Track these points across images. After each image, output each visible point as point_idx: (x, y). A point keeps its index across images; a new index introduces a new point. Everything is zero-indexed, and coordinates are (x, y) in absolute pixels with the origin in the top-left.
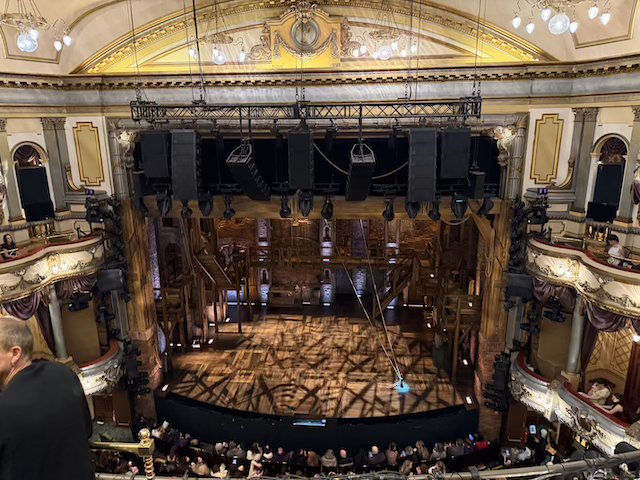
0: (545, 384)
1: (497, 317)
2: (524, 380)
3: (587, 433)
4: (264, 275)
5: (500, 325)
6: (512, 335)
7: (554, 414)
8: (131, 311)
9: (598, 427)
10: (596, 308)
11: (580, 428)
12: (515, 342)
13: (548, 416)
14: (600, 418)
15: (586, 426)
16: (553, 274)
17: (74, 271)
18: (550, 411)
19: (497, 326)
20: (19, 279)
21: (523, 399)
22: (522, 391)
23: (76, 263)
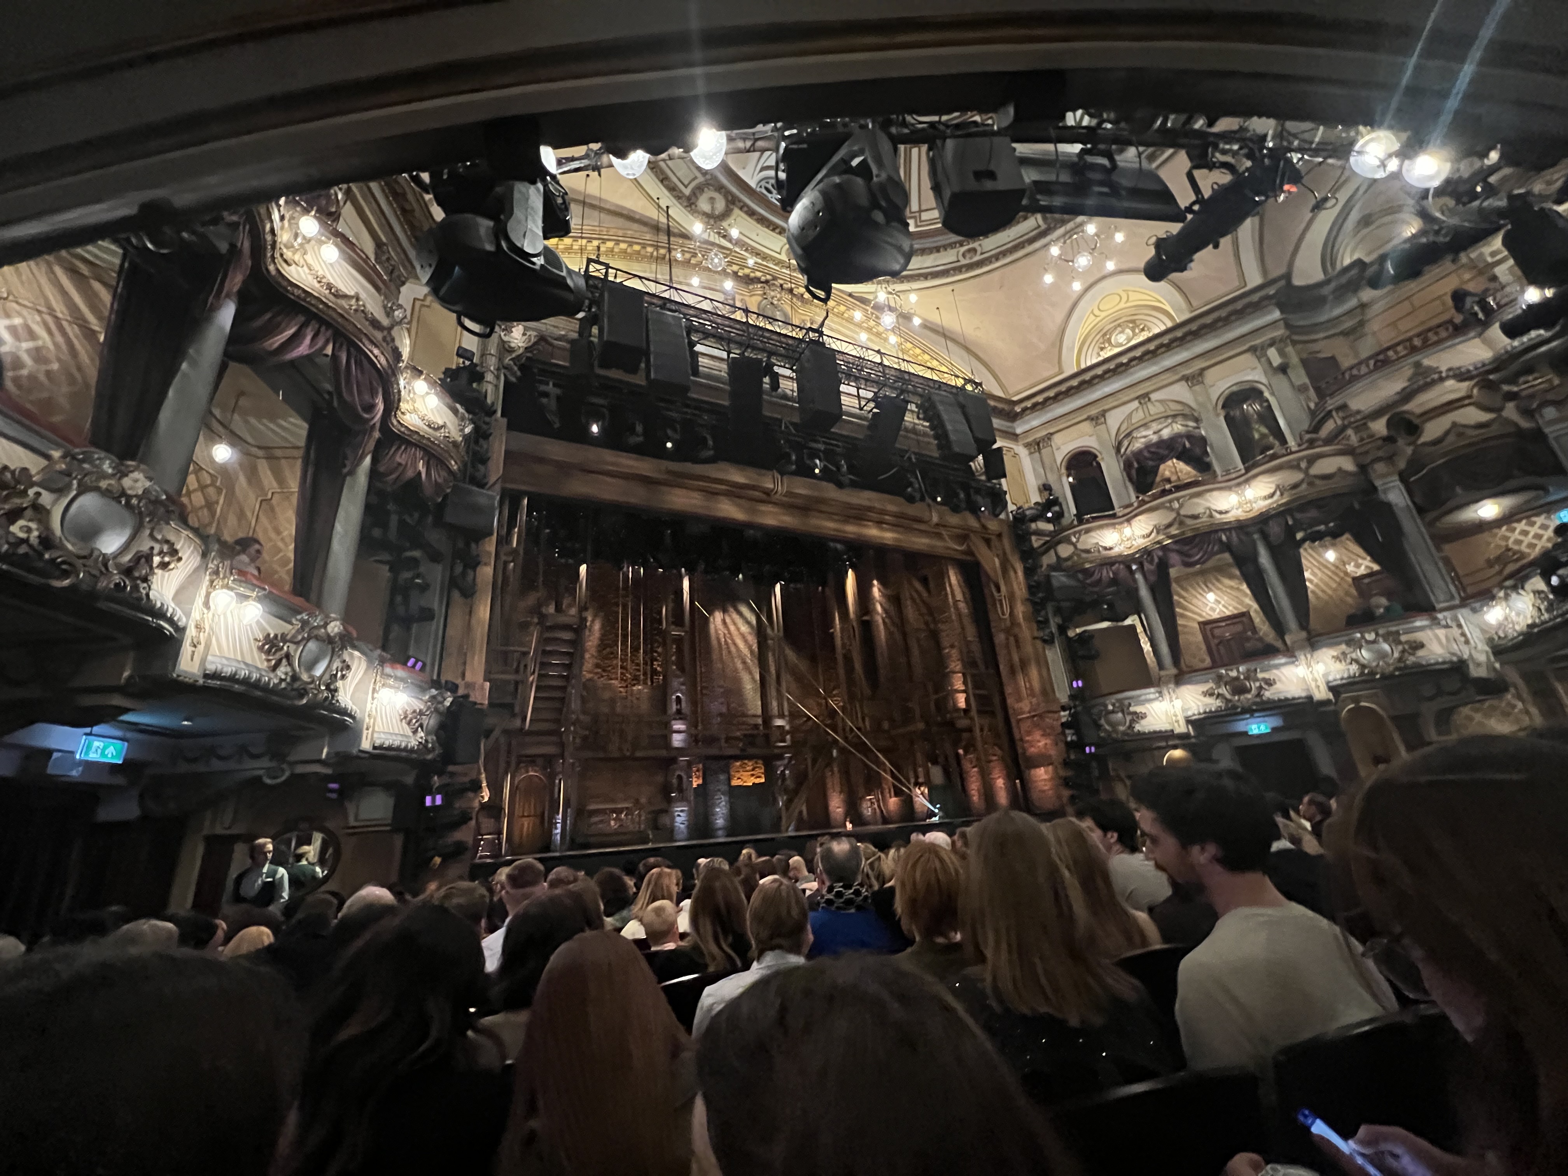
8: (455, 632)
9: (1260, 675)
11: (1236, 698)
13: (1181, 728)
16: (1105, 548)
17: (432, 432)
18: (1181, 718)
21: (1138, 727)
22: (1129, 718)
23: (440, 422)
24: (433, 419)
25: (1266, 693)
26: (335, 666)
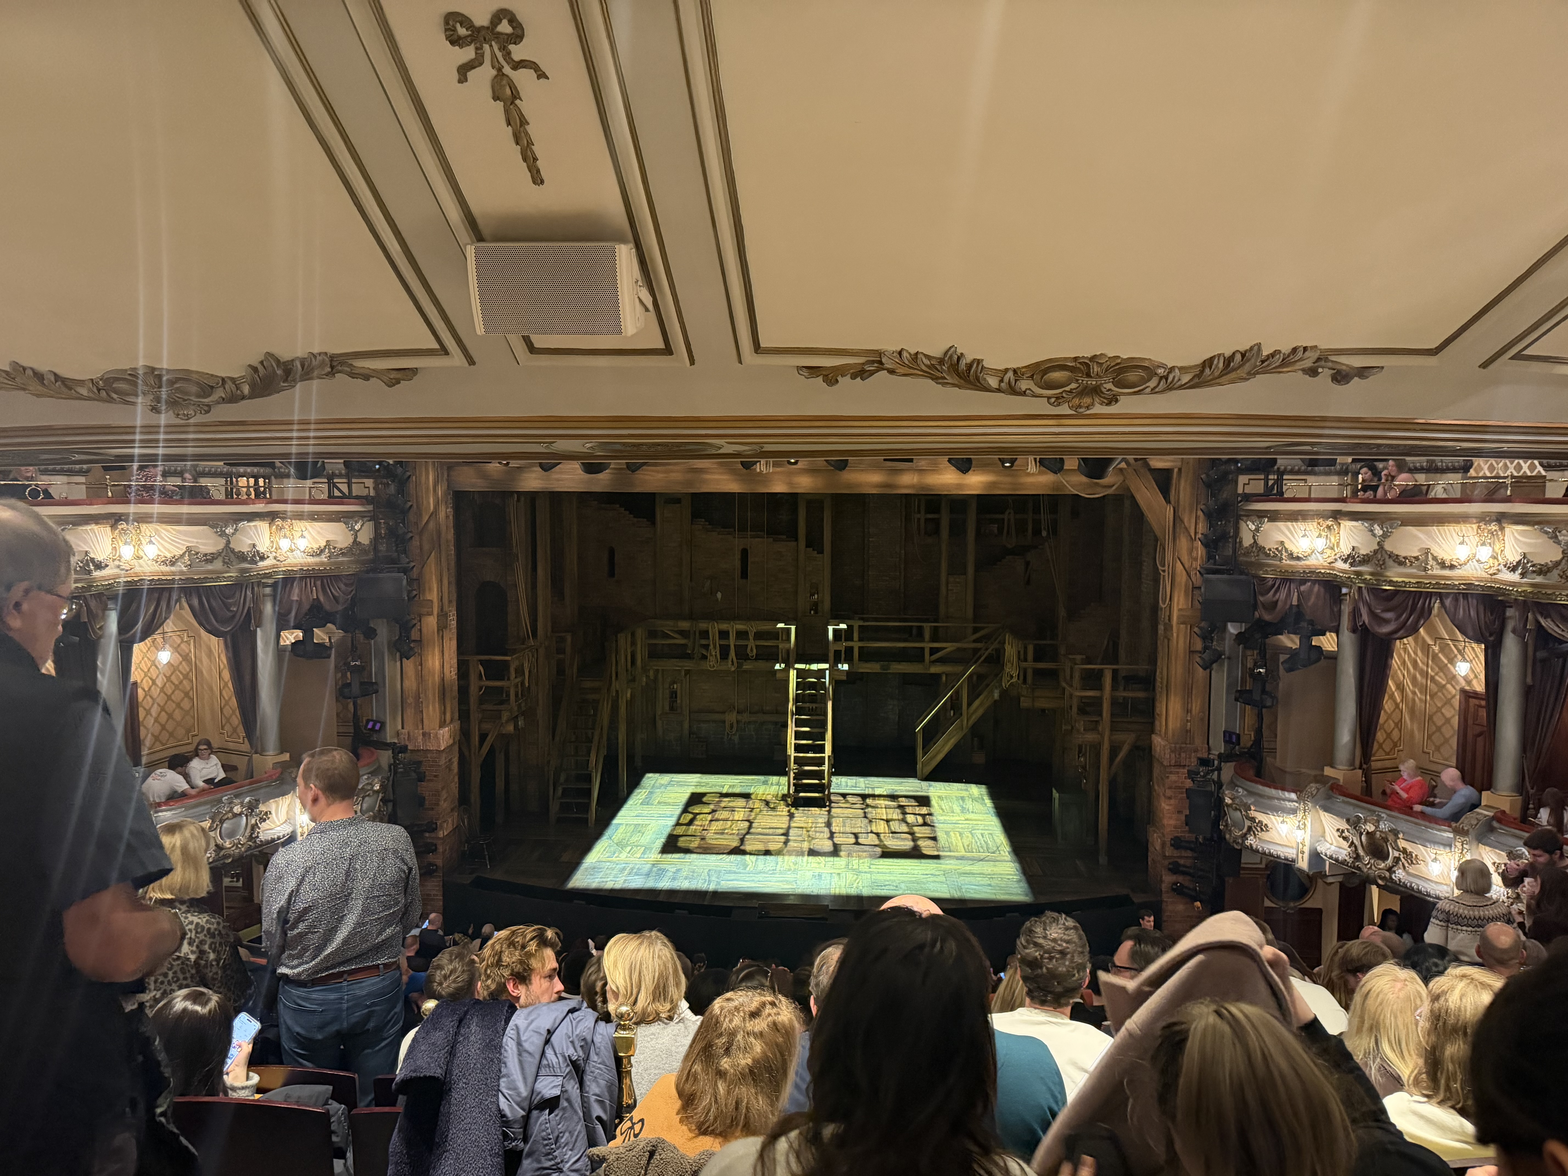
0: (1293, 796)
1: (1188, 692)
2: (1250, 801)
3: (1383, 865)
5: (1196, 707)
6: (1220, 725)
7: (1316, 857)
8: (411, 683)
9: (1401, 843)
10: (1375, 591)
11: (1367, 859)
12: (1230, 737)
13: (1303, 864)
14: (1404, 824)
15: (1377, 850)
17: (316, 559)
18: (1306, 850)
19: (1188, 711)
20: (220, 544)
22: (1248, 823)
23: (323, 544)
24: (315, 546)
25: (1400, 871)
26: (253, 821)
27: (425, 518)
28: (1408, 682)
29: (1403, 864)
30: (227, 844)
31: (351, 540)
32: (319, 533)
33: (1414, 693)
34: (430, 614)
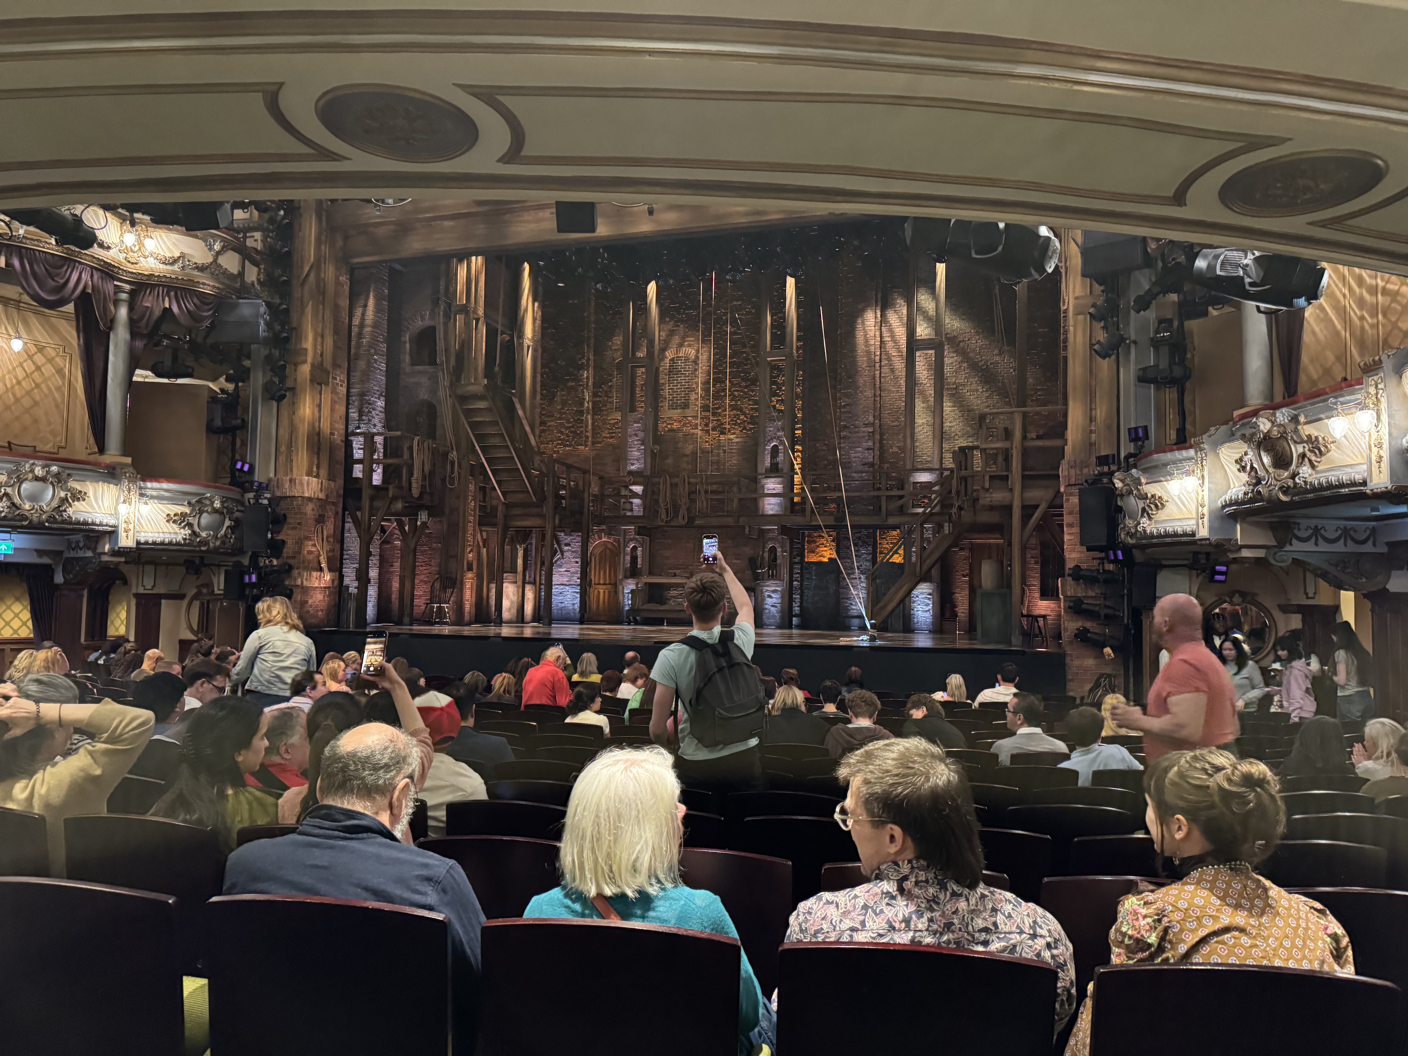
0: (1192, 452)
1: (1090, 396)
2: (1140, 474)
3: (1285, 473)
4: (634, 559)
7: (1217, 513)
8: (284, 431)
9: (1305, 431)
11: (1267, 476)
12: (1136, 433)
13: (1204, 531)
14: (1306, 408)
15: (1280, 459)
17: (168, 268)
18: (1207, 512)
22: (1141, 504)
23: (177, 254)
24: (168, 255)
25: (1305, 468)
26: (62, 494)
27: (306, 269)
28: (1350, 304)
29: (1310, 461)
30: (27, 506)
31: (211, 260)
32: (174, 244)
33: (1362, 318)
34: (305, 362)
